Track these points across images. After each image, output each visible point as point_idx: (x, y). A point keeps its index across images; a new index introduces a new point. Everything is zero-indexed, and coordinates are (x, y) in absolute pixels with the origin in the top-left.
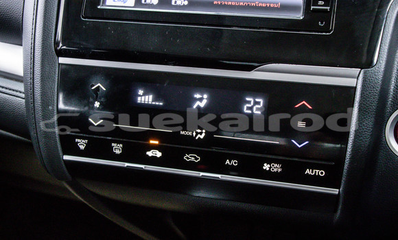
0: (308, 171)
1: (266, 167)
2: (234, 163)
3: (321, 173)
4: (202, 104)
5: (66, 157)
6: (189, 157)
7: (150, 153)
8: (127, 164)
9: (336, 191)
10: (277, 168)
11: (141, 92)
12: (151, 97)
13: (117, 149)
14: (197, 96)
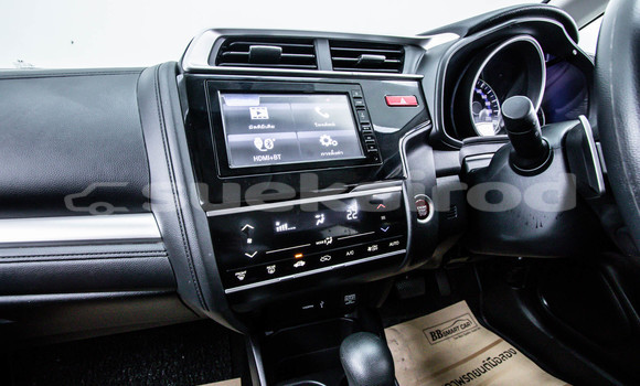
0: (391, 244)
1: (370, 249)
2: (352, 253)
3: (397, 243)
4: (322, 221)
5: (227, 291)
6: (324, 259)
7: (296, 265)
8: (280, 279)
9: (404, 251)
10: (375, 248)
11: (278, 224)
12: (286, 225)
13: (271, 269)
14: (317, 216)
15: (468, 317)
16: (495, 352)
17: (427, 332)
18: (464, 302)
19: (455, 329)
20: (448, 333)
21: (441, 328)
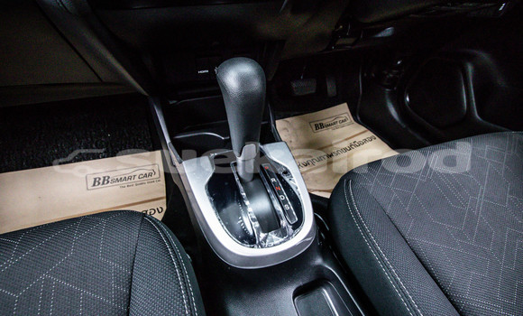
15: (346, 115)
16: (360, 138)
17: (313, 124)
18: (345, 104)
19: (334, 123)
20: (330, 125)
21: (324, 122)
